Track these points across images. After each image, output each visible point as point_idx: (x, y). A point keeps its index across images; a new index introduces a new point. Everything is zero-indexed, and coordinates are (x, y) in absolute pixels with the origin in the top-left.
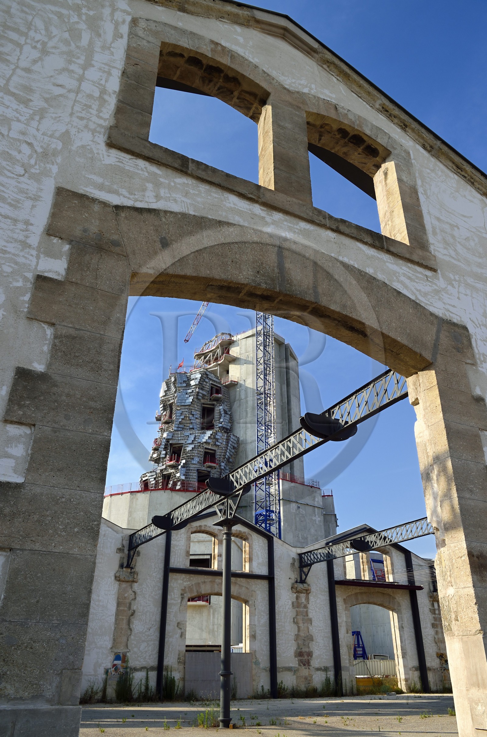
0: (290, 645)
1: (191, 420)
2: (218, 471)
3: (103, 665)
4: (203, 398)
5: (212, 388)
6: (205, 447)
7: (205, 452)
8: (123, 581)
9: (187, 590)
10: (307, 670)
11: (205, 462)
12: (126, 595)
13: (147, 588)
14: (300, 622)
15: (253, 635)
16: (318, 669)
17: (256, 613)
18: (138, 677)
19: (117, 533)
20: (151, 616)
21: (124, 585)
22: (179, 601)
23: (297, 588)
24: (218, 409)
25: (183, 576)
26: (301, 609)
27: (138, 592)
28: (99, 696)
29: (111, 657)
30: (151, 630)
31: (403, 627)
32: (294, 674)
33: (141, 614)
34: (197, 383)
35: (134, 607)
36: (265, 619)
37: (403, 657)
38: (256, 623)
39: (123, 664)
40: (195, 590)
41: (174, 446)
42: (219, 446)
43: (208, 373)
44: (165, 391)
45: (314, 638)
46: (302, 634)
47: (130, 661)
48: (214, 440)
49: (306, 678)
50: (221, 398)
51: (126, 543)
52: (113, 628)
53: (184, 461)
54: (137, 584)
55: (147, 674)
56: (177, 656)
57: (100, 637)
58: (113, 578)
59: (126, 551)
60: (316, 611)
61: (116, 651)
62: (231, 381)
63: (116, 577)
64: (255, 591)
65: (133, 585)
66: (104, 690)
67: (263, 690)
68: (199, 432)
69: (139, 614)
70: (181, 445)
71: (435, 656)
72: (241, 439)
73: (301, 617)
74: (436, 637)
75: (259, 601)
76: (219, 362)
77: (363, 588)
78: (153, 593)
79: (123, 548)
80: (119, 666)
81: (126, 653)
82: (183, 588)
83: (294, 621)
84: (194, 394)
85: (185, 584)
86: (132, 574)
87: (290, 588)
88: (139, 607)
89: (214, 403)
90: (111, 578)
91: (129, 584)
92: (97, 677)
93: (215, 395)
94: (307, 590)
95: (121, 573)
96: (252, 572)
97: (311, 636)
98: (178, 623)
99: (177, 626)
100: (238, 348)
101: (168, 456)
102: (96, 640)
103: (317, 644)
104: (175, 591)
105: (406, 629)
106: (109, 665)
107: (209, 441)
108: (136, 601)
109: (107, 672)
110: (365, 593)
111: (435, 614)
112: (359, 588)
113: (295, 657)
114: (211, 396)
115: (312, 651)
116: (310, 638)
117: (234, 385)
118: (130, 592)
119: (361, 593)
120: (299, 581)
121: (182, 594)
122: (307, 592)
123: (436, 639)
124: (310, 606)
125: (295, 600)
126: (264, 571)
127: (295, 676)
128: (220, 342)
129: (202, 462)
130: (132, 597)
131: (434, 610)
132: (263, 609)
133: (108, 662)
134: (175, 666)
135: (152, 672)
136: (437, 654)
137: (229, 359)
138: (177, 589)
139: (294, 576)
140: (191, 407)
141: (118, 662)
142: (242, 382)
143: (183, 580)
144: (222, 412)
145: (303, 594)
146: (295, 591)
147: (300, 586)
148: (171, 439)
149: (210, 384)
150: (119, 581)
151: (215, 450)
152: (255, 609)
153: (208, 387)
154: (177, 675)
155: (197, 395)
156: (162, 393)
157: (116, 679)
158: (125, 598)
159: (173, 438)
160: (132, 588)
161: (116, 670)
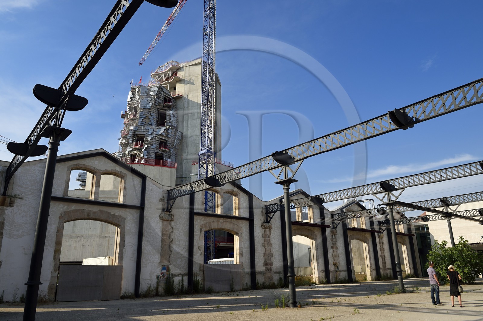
0: (261, 259)
1: (150, 119)
2: (168, 154)
3: (155, 273)
4: (159, 105)
5: (165, 98)
6: (160, 137)
7: (161, 141)
8: (165, 220)
9: (203, 226)
10: (270, 273)
11: (160, 147)
12: (167, 229)
13: (180, 225)
14: (266, 246)
15: (241, 254)
16: (275, 273)
17: (243, 241)
18: (177, 280)
19: (159, 189)
20: (183, 242)
21: (166, 223)
22: (199, 233)
23: (265, 225)
24: (169, 113)
25: (201, 217)
26: (267, 238)
27: (174, 227)
28: (154, 292)
29: (160, 268)
30: (183, 251)
31: (317, 249)
32: (263, 276)
33: (176, 241)
34: (155, 94)
35: (172, 237)
36: (247, 244)
37: (317, 265)
38: (243, 246)
39: (168, 272)
40: (208, 227)
41: (138, 136)
42: (169, 137)
43: (163, 88)
44: (131, 98)
45: (273, 255)
46: (267, 253)
47: (171, 270)
48: (167, 134)
49: (269, 278)
50: (171, 106)
51: (166, 195)
52: (160, 250)
53: (146, 146)
54: (174, 222)
55: (182, 278)
56: (199, 267)
57: (153, 256)
58: (158, 218)
59: (166, 201)
60: (274, 240)
61: (163, 264)
62: (178, 95)
63: (160, 217)
64: (242, 227)
65: (171, 223)
66: (157, 288)
67: (247, 285)
68: (156, 127)
69: (175, 241)
70: (144, 135)
71: (332, 264)
72: (184, 134)
73: (267, 243)
74: (333, 254)
75: (244, 233)
76: (169, 81)
77: (298, 226)
78: (184, 228)
79: (163, 199)
80: (165, 274)
81: (169, 265)
82: (201, 225)
83: (263, 245)
84: (153, 101)
85: (202, 222)
86: (170, 216)
87: (261, 225)
88: (175, 237)
89: (166, 108)
90: (157, 218)
91: (168, 222)
92: (152, 281)
93: (167, 103)
94: (270, 227)
95: (164, 215)
96: (240, 215)
97: (272, 253)
98: (199, 247)
99: (199, 248)
100: (183, 72)
101: (134, 142)
102: (150, 258)
103: (275, 258)
104: (196, 227)
105: (319, 250)
106: (159, 273)
107: (163, 134)
108: (174, 233)
109: (158, 277)
110: (300, 229)
111: (333, 241)
112: (296, 226)
113: (264, 266)
114: (164, 103)
115: (272, 263)
116: (271, 255)
117: (179, 97)
118: (170, 227)
119: (297, 229)
120: (265, 222)
121: (200, 229)
122: (270, 228)
123: (333, 255)
124: (271, 236)
125: (263, 233)
126: (246, 215)
127: (264, 277)
128: (170, 67)
129: (158, 147)
130: (171, 230)
131: (333, 239)
132: (246, 238)
133: (158, 271)
134: (198, 273)
135: (185, 277)
136: (333, 263)
137: (177, 80)
138: (197, 225)
139: (263, 218)
140: (150, 110)
141: (164, 271)
142: (185, 96)
143: (201, 220)
144: (172, 116)
145: (267, 230)
146: (264, 228)
147: (267, 225)
148: (137, 131)
149: (163, 95)
150: (162, 220)
151: (166, 140)
152: (242, 238)
153: (162, 97)
154: (199, 278)
155: (155, 102)
156: (129, 99)
157: (164, 282)
158: (167, 231)
159: (138, 130)
160: (170, 224)
161: (163, 276)
